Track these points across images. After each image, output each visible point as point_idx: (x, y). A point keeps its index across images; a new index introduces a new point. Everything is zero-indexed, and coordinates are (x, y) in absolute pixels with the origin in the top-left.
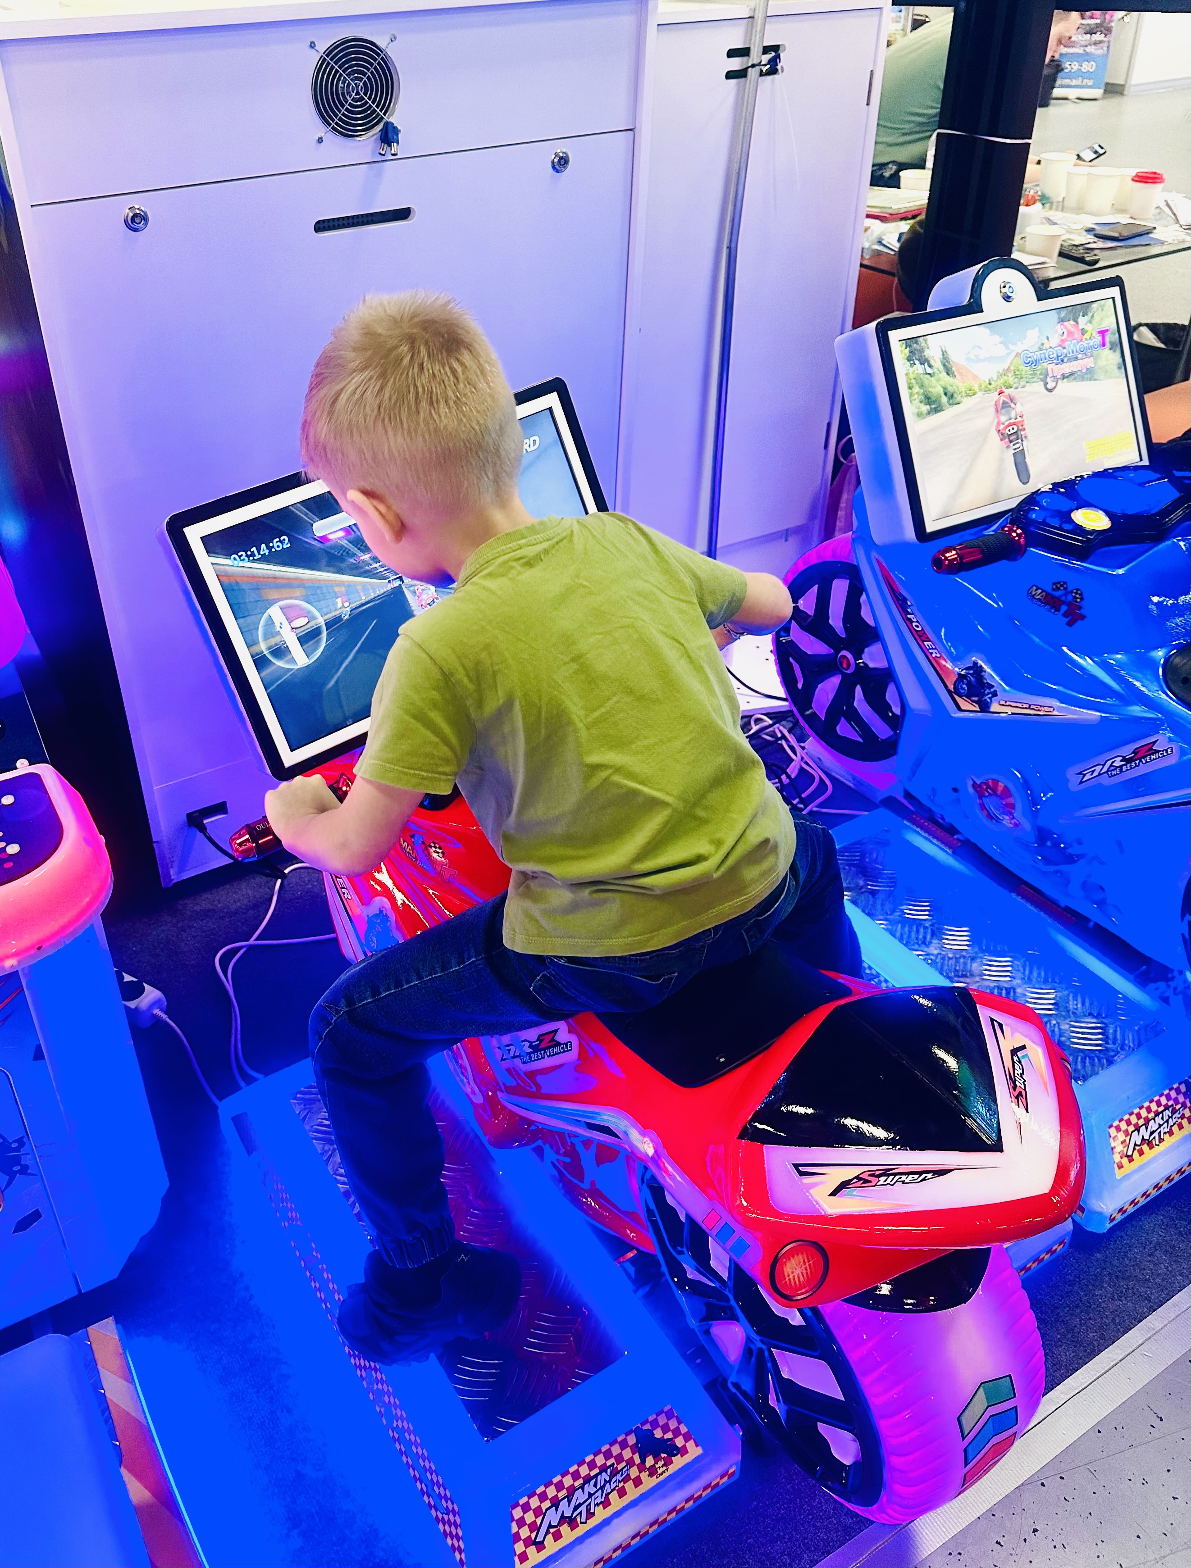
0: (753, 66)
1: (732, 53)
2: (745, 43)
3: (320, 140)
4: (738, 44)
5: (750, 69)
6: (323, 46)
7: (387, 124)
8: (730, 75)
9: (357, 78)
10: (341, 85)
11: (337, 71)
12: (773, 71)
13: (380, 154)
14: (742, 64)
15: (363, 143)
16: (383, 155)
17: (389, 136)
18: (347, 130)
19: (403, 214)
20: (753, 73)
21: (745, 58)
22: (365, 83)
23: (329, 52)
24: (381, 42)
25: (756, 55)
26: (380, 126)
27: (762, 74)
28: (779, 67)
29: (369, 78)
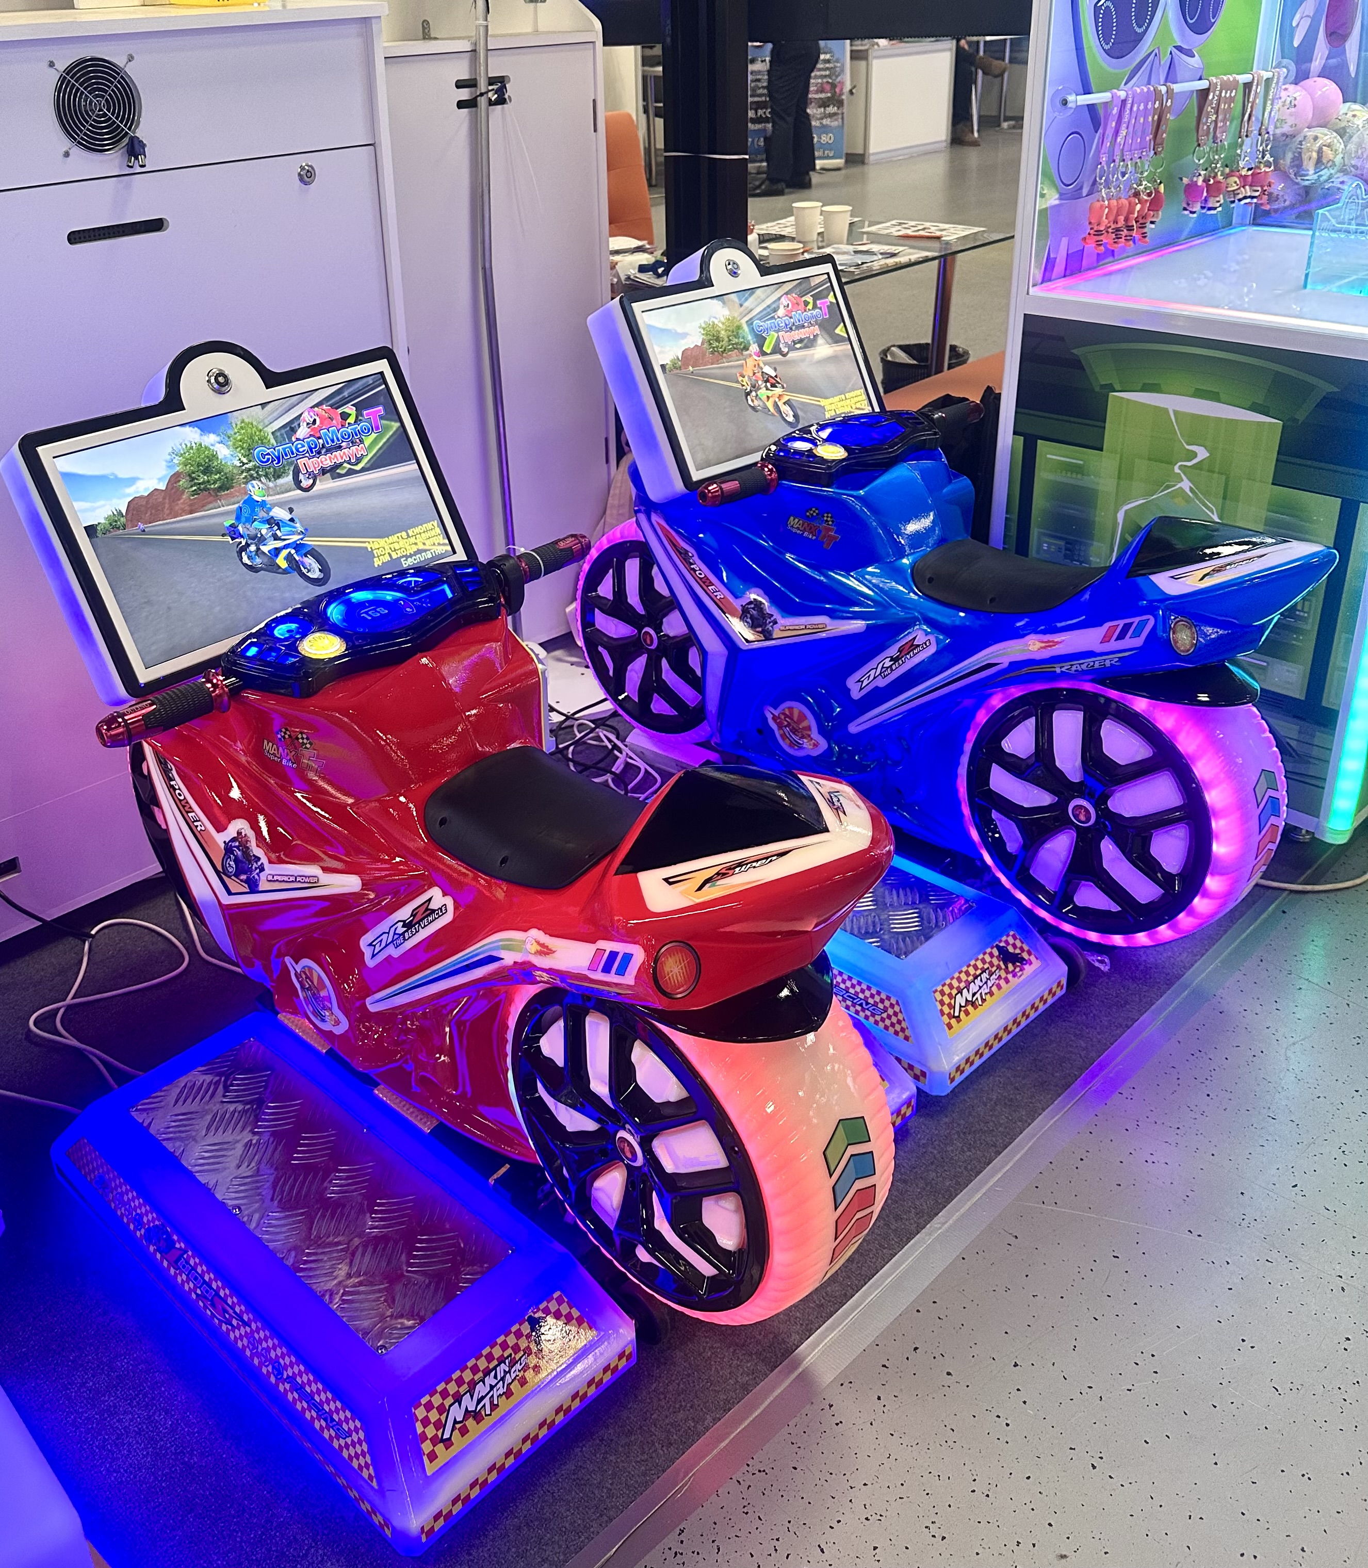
0: (482, 94)
1: (460, 85)
2: (471, 74)
3: (67, 154)
4: (465, 76)
5: (479, 98)
6: (62, 66)
7: (132, 139)
8: (461, 105)
9: (97, 96)
10: (83, 103)
11: (78, 89)
12: (501, 101)
13: (129, 166)
14: (471, 93)
15: (111, 157)
16: (132, 167)
17: (135, 149)
18: (93, 145)
19: (156, 225)
20: (483, 101)
21: (473, 89)
22: (107, 100)
23: (68, 71)
24: (119, 60)
25: (483, 86)
26: (126, 141)
27: (491, 103)
28: (506, 96)
29: (110, 95)
